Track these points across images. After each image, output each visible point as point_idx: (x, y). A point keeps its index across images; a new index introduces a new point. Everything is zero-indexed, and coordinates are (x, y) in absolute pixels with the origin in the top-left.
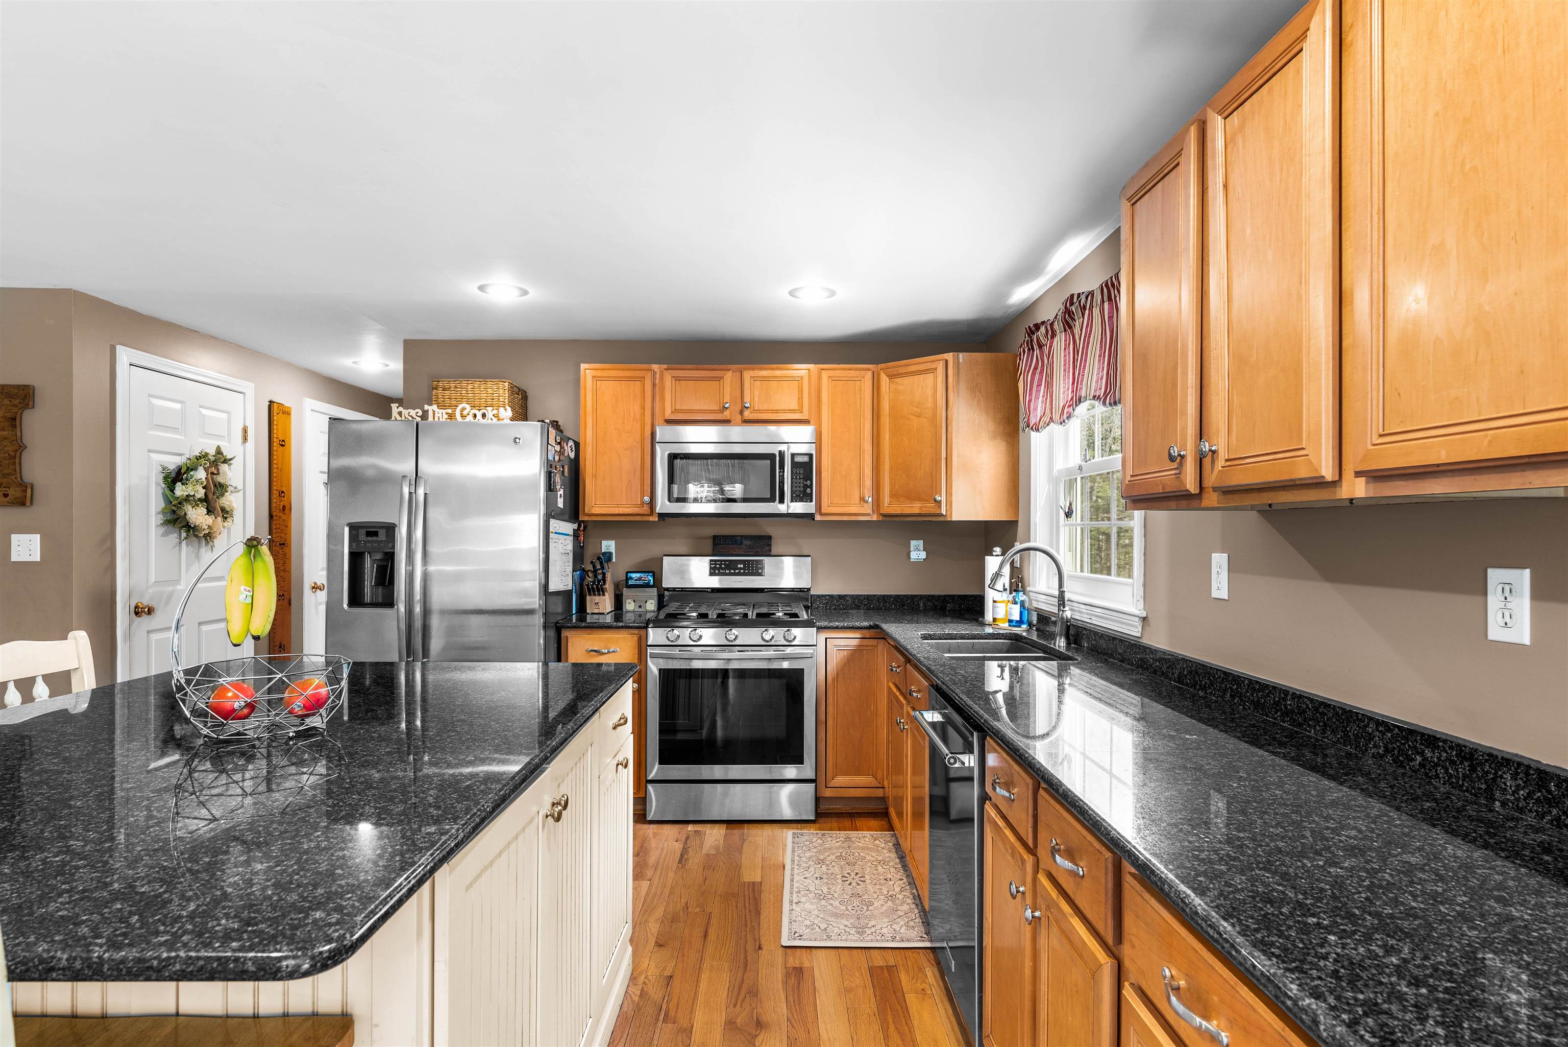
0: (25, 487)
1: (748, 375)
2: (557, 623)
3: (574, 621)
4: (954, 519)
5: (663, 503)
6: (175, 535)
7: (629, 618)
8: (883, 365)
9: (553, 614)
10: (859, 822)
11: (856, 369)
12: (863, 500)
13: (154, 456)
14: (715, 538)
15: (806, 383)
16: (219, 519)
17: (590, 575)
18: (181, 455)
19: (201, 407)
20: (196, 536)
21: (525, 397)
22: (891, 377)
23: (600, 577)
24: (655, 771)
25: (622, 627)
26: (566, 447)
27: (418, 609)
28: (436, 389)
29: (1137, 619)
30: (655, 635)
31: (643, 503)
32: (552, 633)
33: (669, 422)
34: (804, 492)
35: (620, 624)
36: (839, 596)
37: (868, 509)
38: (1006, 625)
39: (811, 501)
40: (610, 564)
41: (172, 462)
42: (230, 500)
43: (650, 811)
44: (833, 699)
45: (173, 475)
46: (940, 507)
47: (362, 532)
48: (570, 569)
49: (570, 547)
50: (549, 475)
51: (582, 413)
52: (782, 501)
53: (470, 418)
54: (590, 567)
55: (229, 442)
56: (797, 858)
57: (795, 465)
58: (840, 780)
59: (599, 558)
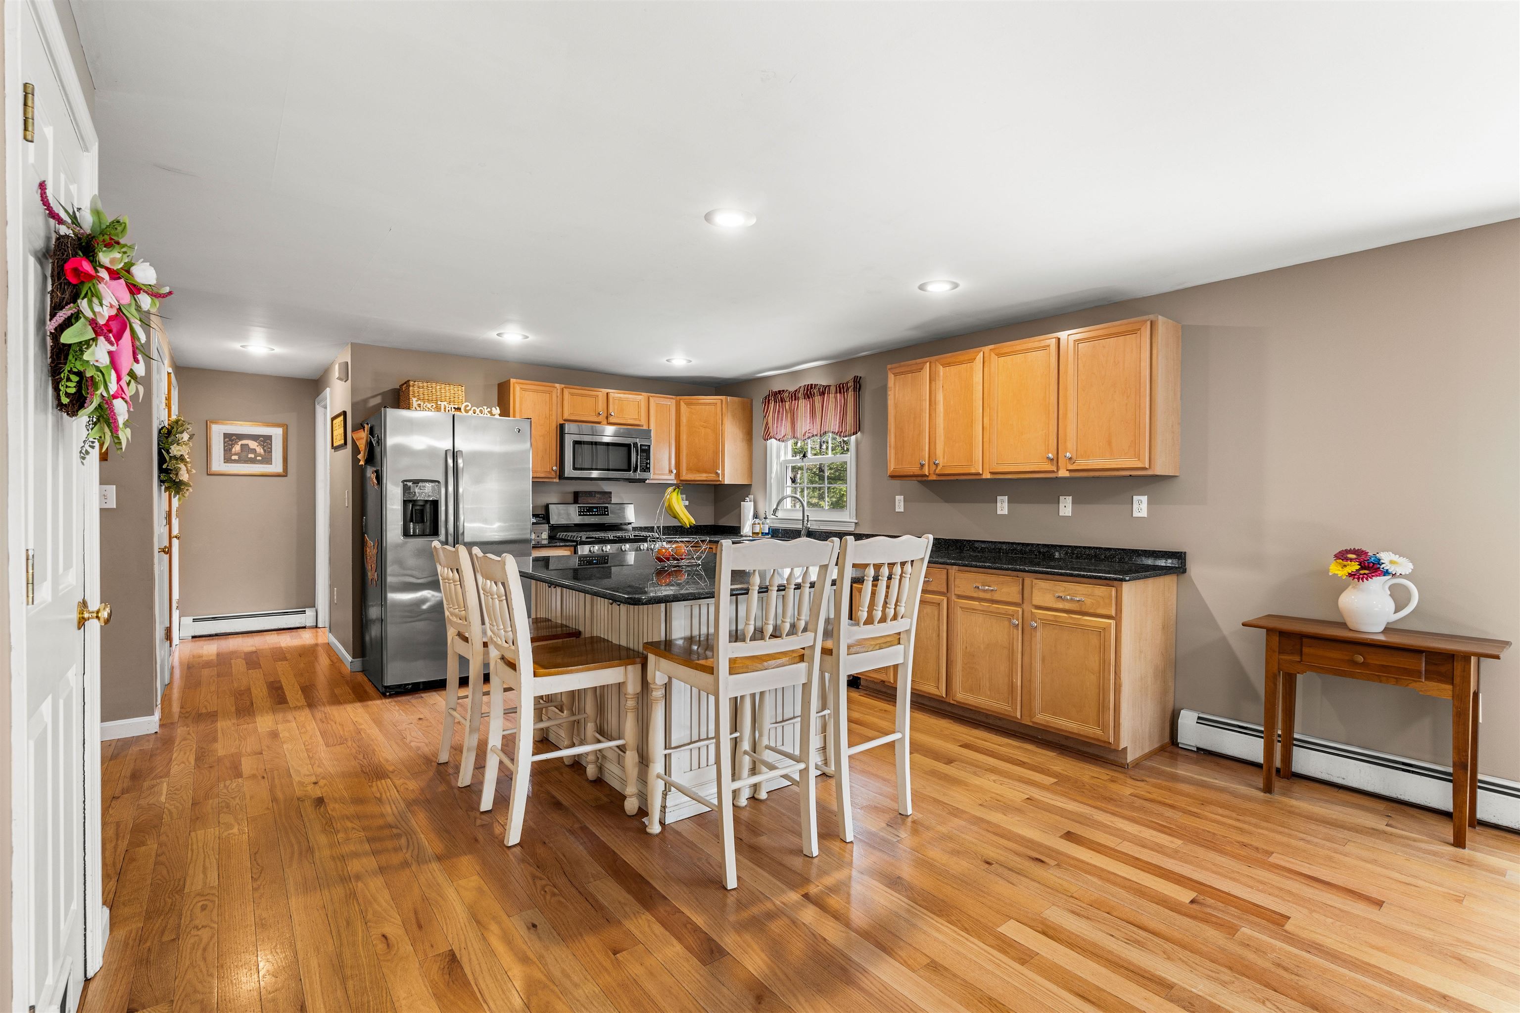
1: (611, 396)
4: (724, 483)
8: (683, 398)
11: (668, 399)
12: (670, 472)
15: (642, 403)
22: (688, 404)
29: (851, 524)
30: (582, 550)
31: (551, 470)
33: (567, 421)
34: (646, 467)
37: (673, 477)
39: (650, 472)
46: (719, 477)
51: (511, 411)
52: (635, 471)
53: (471, 412)
57: (641, 450)
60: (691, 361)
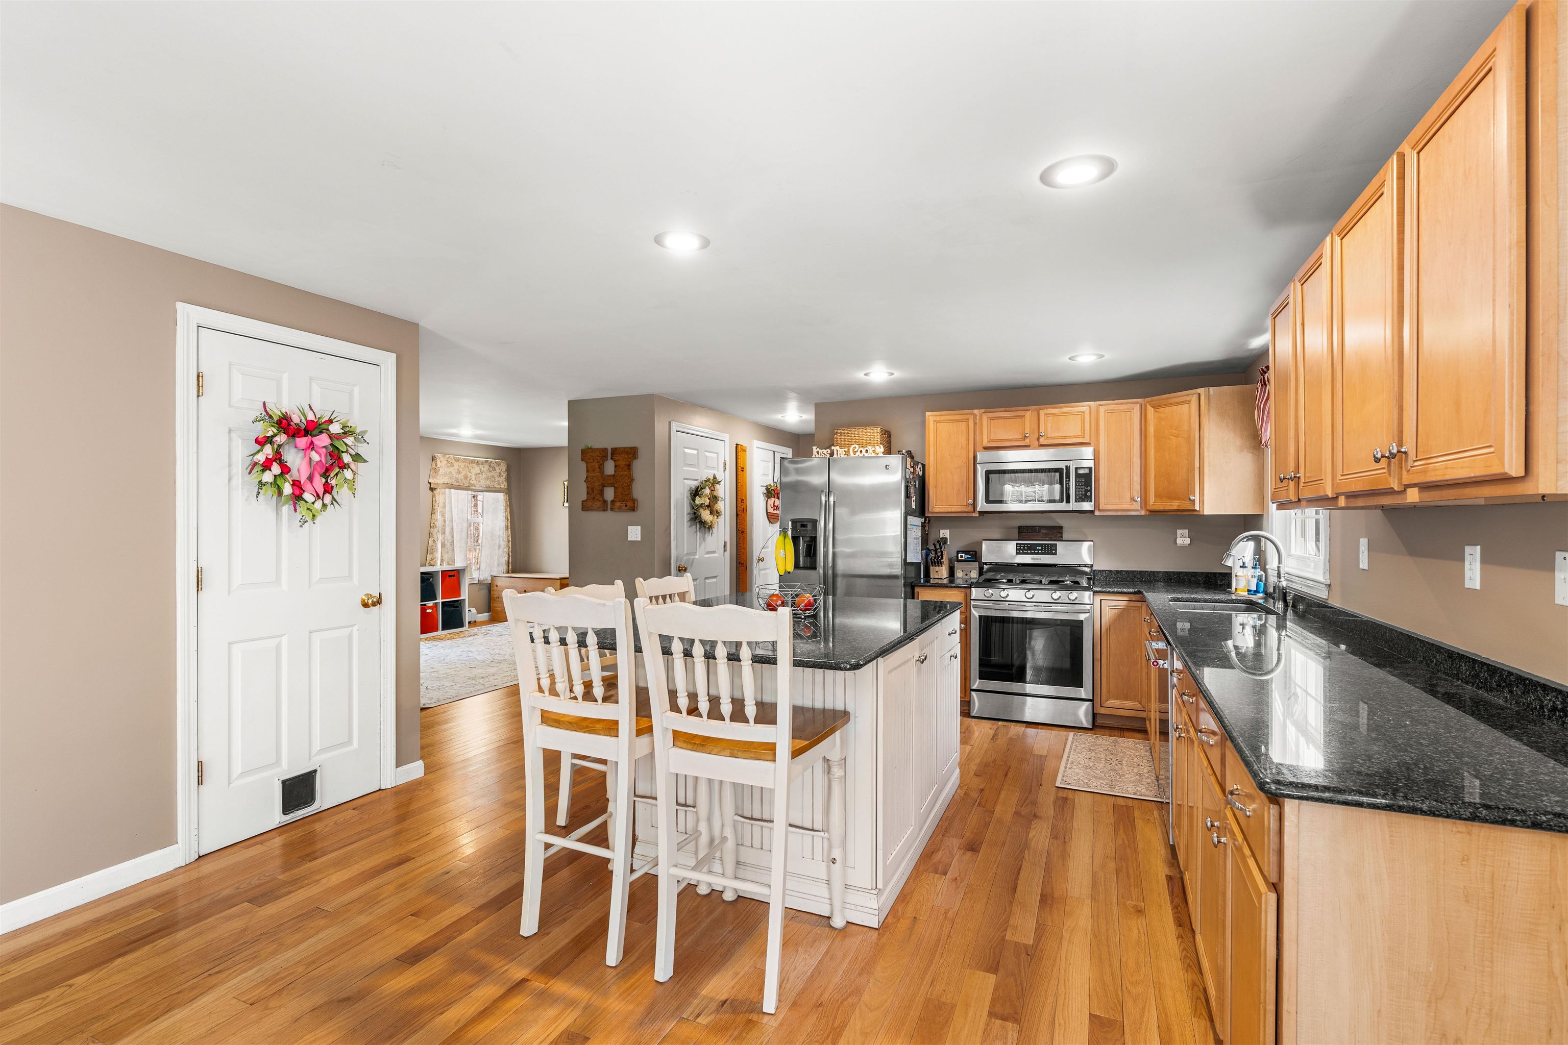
0: (634, 501)
1: (1042, 413)
2: (912, 583)
3: (922, 582)
4: (1205, 514)
5: (982, 504)
6: (695, 526)
7: (959, 582)
8: (1149, 399)
9: (909, 578)
10: (1126, 734)
11: (1127, 403)
12: (1133, 499)
13: (687, 482)
14: (1020, 527)
15: (1087, 416)
16: (716, 517)
17: (933, 553)
18: (697, 480)
19: (706, 451)
20: (705, 527)
21: (889, 436)
22: (1156, 407)
23: (939, 554)
24: (977, 684)
25: (954, 587)
26: (917, 469)
27: (830, 572)
28: (836, 434)
29: (1324, 586)
30: (975, 593)
31: (968, 504)
32: (909, 589)
33: (986, 448)
34: (1086, 495)
35: (953, 585)
36: (1116, 571)
37: (1137, 506)
38: (1246, 593)
39: (1091, 501)
40: (946, 546)
41: (694, 484)
42: (720, 505)
43: (974, 710)
44: (1107, 644)
45: (694, 492)
46: (1194, 505)
47: (799, 525)
48: (919, 548)
49: (919, 534)
50: (907, 487)
51: (927, 446)
52: (1068, 501)
53: (858, 453)
54: (932, 547)
55: (718, 471)
56: (1074, 747)
57: (1078, 476)
58: (1112, 702)
59: (938, 542)
60: (1103, 356)
